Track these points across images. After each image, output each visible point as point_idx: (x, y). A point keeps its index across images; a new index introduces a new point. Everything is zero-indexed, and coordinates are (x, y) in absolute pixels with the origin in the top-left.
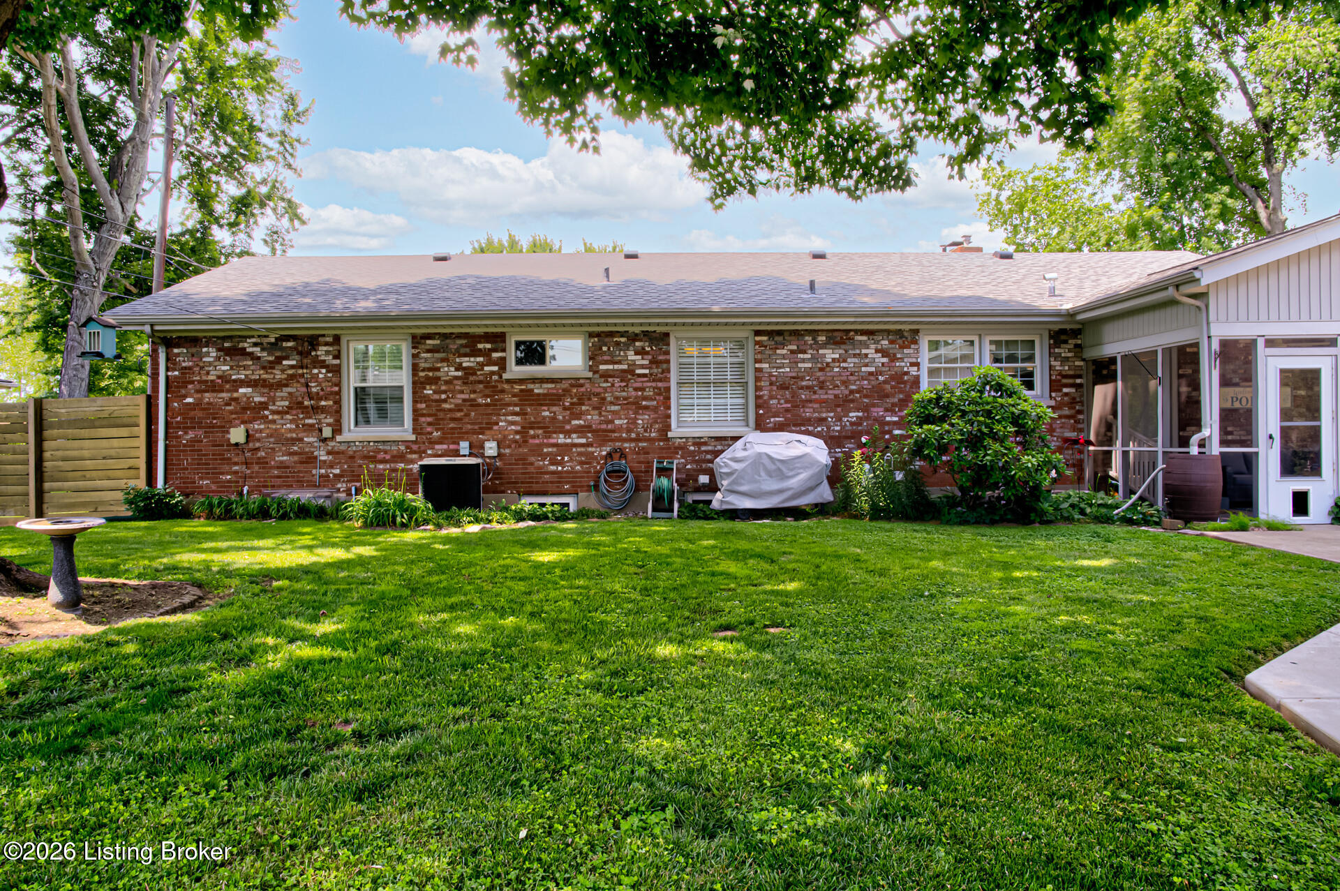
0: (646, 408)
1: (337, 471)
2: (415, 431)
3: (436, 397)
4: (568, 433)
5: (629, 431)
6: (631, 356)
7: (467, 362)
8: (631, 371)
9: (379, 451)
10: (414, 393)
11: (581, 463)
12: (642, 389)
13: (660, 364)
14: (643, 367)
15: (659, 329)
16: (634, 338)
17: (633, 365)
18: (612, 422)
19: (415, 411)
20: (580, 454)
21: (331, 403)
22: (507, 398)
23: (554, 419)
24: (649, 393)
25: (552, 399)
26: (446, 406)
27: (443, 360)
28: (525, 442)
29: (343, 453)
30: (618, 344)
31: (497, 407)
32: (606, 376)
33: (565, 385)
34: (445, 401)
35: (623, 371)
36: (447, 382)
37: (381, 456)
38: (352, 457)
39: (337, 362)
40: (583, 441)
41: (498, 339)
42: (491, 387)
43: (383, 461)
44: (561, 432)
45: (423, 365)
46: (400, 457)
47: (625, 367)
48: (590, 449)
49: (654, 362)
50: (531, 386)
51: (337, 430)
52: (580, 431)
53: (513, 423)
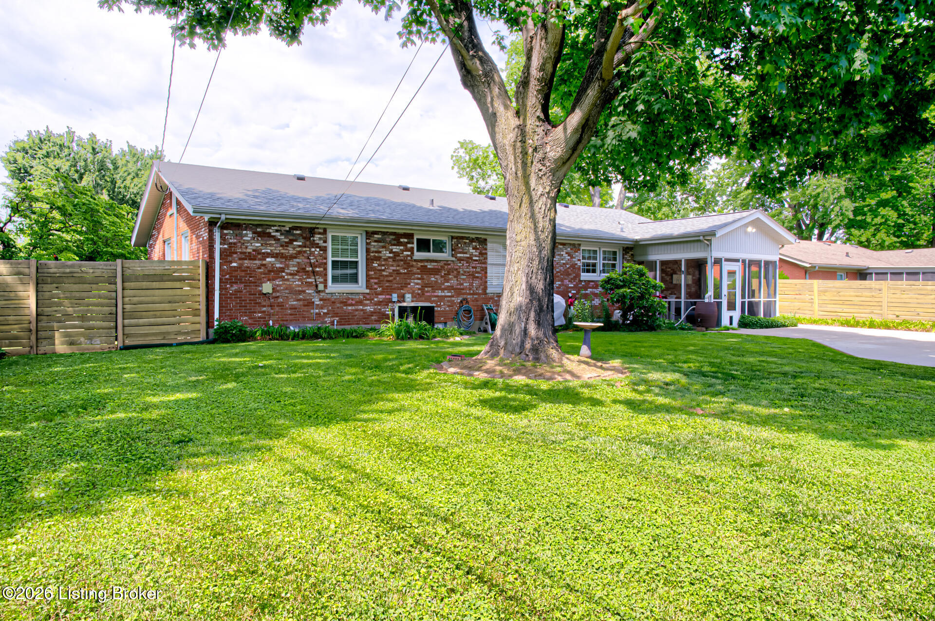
0: (477, 277)
1: (325, 311)
2: (367, 287)
3: (379, 268)
4: (443, 290)
5: (470, 289)
6: (471, 251)
7: (396, 249)
8: (470, 258)
9: (349, 299)
10: (367, 265)
11: (449, 306)
12: (475, 268)
13: (483, 254)
14: (476, 256)
15: (483, 237)
16: (472, 240)
17: (472, 255)
18: (462, 284)
19: (367, 275)
20: (448, 301)
21: (322, 269)
22: (415, 270)
23: (436, 282)
24: (478, 270)
25: (435, 271)
26: (384, 273)
27: (383, 247)
28: (423, 294)
29: (329, 300)
30: (465, 243)
31: (410, 274)
32: (460, 260)
33: (442, 264)
34: (384, 270)
35: (467, 258)
36: (385, 260)
37: (350, 302)
38: (334, 302)
39: (324, 245)
40: (450, 294)
41: (410, 236)
42: (407, 264)
43: (352, 305)
44: (440, 289)
45: (372, 249)
46: (360, 302)
47: (468, 256)
48: (453, 299)
49: (481, 254)
50: (426, 264)
51: (326, 287)
52: (448, 289)
53: (417, 284)
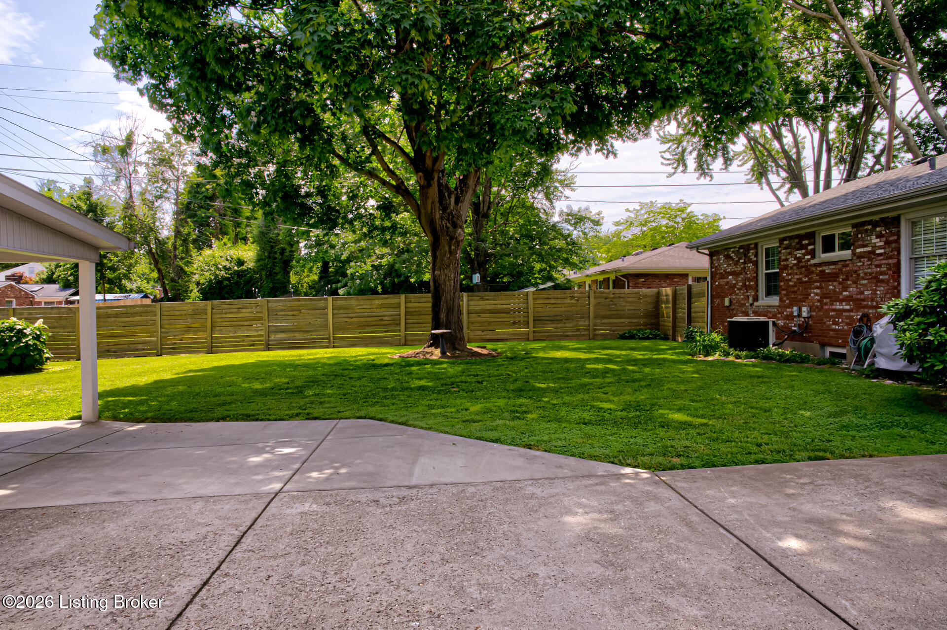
0: (882, 281)
2: (780, 299)
3: (788, 277)
4: (841, 301)
5: (872, 300)
6: (875, 240)
7: (799, 254)
8: (873, 252)
9: (769, 311)
10: (781, 275)
11: (847, 324)
12: (879, 266)
13: (893, 245)
14: (880, 248)
15: (891, 215)
16: (875, 224)
17: (875, 247)
18: (862, 293)
19: (780, 287)
20: (847, 317)
21: (753, 283)
22: (815, 277)
23: (834, 290)
24: (884, 269)
25: (833, 277)
26: (791, 283)
27: (790, 254)
28: (822, 307)
29: (757, 312)
30: (867, 230)
31: (811, 282)
32: (860, 256)
33: (839, 266)
34: (790, 280)
35: (869, 252)
36: (792, 268)
37: (770, 314)
39: (756, 258)
40: (848, 307)
41: (811, 236)
42: (807, 270)
44: (836, 301)
45: (782, 258)
46: (776, 316)
47: (869, 249)
48: (852, 314)
49: (887, 243)
50: (824, 268)
51: (756, 299)
52: (848, 299)
53: (817, 294)
